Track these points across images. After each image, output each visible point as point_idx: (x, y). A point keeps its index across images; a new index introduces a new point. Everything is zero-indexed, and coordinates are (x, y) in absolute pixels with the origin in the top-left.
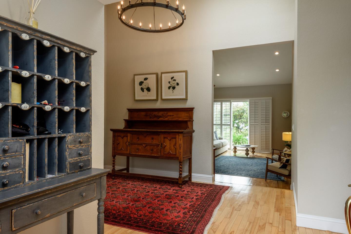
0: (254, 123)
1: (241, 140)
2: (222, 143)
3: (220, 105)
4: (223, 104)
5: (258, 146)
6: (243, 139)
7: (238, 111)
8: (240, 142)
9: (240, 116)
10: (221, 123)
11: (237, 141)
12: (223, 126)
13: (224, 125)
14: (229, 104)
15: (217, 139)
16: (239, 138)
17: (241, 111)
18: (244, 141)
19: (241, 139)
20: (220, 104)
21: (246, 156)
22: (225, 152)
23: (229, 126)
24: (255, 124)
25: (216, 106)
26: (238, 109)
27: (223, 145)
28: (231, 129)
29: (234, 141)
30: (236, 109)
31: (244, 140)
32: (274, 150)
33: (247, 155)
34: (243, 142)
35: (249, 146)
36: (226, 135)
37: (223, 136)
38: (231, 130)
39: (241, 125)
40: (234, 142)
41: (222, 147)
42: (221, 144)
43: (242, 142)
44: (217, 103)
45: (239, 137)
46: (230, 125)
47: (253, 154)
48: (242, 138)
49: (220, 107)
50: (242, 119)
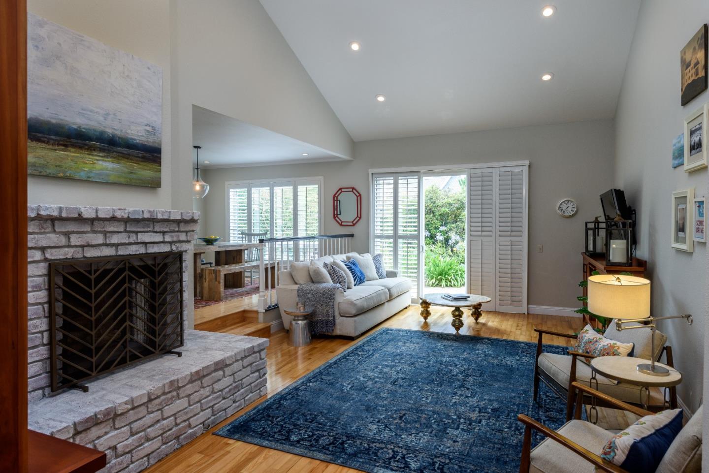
0: (479, 233)
1: (453, 273)
2: (389, 290)
3: (392, 186)
4: (400, 181)
5: (489, 299)
6: (457, 271)
7: (450, 204)
8: (449, 278)
9: (455, 217)
10: (394, 233)
11: (441, 275)
12: (400, 241)
13: (402, 237)
14: (416, 181)
15: (381, 277)
16: (446, 269)
17: (457, 205)
18: (460, 275)
19: (452, 271)
20: (392, 182)
21: (452, 331)
22: (402, 313)
23: (416, 241)
24: (484, 233)
25: (381, 186)
26: (450, 201)
27: (391, 296)
28: (421, 248)
29: (436, 275)
30: (446, 200)
31: (459, 273)
32: (543, 335)
33: (458, 328)
34: (456, 279)
35: (465, 299)
36: (407, 264)
37: (399, 266)
38: (421, 250)
39: (454, 237)
40: (434, 279)
41: (388, 301)
42: (386, 293)
43: (453, 278)
44: (383, 180)
45: (447, 265)
46: (417, 237)
47: (476, 319)
48: (454, 269)
49: (392, 190)
50: (458, 223)
